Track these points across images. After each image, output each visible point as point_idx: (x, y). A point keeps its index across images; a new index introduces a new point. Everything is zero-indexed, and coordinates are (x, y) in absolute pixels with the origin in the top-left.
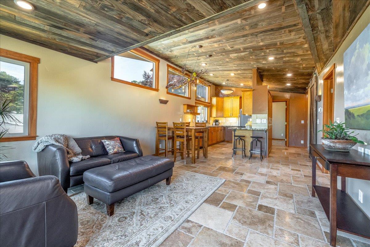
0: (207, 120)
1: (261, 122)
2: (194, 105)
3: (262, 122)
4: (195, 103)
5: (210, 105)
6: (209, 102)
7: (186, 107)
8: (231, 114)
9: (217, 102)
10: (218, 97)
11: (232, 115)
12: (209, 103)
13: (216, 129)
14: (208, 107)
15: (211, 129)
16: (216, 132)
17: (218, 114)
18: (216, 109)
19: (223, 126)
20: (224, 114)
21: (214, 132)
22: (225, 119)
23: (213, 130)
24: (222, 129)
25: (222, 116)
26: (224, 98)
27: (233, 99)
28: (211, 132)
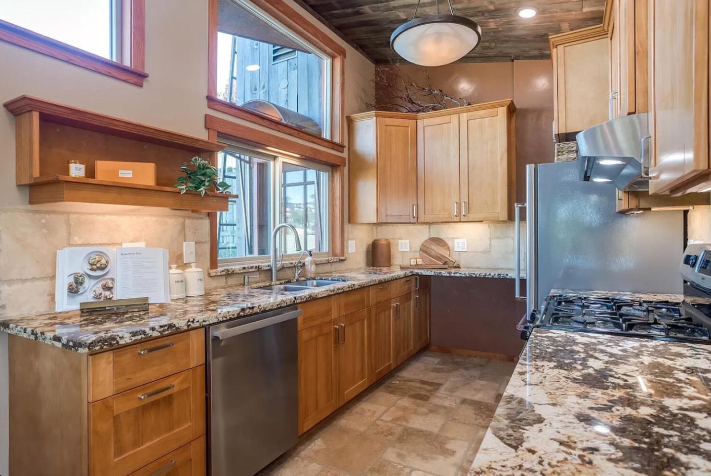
5: (345, 154)
8: (459, 205)
9: (384, 137)
10: (386, 109)
11: (468, 210)
12: (339, 146)
13: (373, 297)
14: (330, 169)
15: (328, 312)
16: (373, 317)
17: (386, 208)
18: (375, 176)
19: (417, 274)
20: (421, 204)
21: (358, 325)
22: (428, 235)
23: (343, 313)
24: (413, 288)
25: (411, 215)
26: (420, 114)
27: (468, 121)
28: (325, 330)
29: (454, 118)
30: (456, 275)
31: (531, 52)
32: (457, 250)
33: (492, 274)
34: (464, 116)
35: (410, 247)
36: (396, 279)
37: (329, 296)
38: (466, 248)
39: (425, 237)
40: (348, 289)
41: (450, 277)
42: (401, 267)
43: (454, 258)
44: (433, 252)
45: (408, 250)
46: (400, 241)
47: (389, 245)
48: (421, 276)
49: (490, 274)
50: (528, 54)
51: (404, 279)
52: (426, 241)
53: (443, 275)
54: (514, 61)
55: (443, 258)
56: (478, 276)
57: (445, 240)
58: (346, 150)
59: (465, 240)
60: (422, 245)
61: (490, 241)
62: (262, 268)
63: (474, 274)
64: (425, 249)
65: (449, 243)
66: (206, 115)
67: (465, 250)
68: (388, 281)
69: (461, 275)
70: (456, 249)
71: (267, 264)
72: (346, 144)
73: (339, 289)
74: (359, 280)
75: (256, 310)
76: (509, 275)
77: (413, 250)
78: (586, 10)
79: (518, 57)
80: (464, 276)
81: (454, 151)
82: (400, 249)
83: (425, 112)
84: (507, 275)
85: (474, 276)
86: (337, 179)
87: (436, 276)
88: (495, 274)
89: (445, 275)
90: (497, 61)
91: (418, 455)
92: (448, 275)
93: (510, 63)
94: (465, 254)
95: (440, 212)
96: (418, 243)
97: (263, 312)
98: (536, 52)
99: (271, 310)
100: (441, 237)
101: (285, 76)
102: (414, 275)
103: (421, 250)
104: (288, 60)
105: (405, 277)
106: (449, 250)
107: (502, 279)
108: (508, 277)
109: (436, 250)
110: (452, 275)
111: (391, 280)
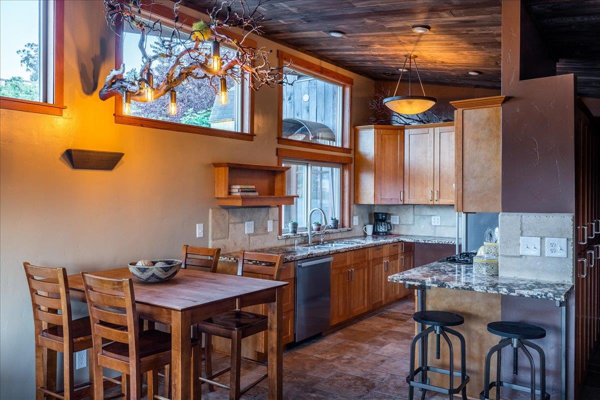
0: (337, 216)
1: (542, 252)
2: (272, 161)
3: (547, 253)
4: (274, 153)
5: (352, 155)
6: (347, 146)
7: (224, 173)
8: (433, 193)
9: (380, 143)
10: (382, 123)
11: (439, 196)
12: (348, 151)
13: (371, 255)
14: (341, 166)
15: (345, 261)
16: (371, 267)
17: (381, 194)
18: (374, 171)
19: (402, 241)
20: (406, 190)
21: (361, 271)
22: (413, 213)
23: (353, 263)
24: (400, 251)
25: (399, 199)
26: (407, 126)
27: (440, 133)
28: (343, 271)
29: (431, 129)
33: (453, 242)
34: (437, 129)
36: (387, 244)
37: (346, 252)
38: (440, 223)
39: (411, 214)
40: (356, 249)
45: (398, 223)
46: (392, 216)
48: (405, 242)
49: (451, 242)
51: (392, 244)
53: (420, 242)
56: (444, 243)
58: (353, 151)
59: (439, 218)
62: (303, 235)
66: (277, 149)
67: (439, 225)
68: (381, 245)
69: (433, 242)
70: (433, 224)
71: (306, 232)
72: (353, 148)
73: (351, 248)
74: (362, 244)
75: (314, 255)
77: (401, 223)
81: (430, 153)
82: (392, 223)
85: (441, 243)
86: (347, 173)
89: (422, 242)
91: (394, 339)
92: (424, 242)
94: (439, 227)
95: (419, 197)
97: (317, 256)
99: (319, 256)
100: (423, 214)
101: (307, 91)
102: (400, 242)
104: (309, 81)
105: (393, 243)
110: (426, 242)
111: (383, 245)
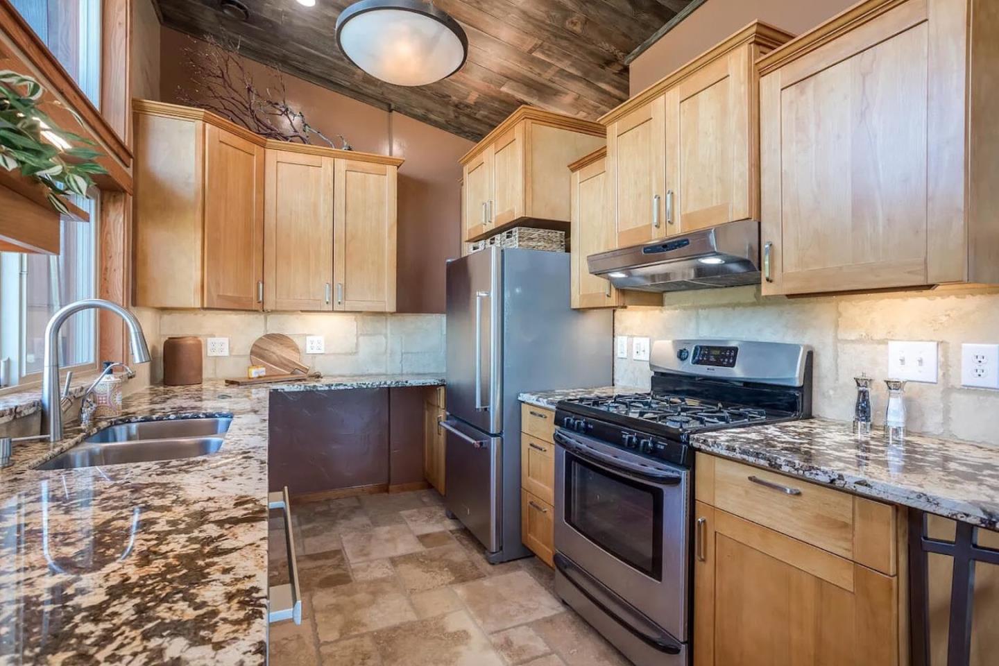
9: (214, 161)
14: (99, 194)
17: (218, 285)
18: (199, 225)
20: (270, 281)
22: (263, 328)
25: (254, 298)
26: (271, 141)
27: (346, 171)
29: (326, 162)
30: (338, 387)
31: (416, 109)
32: (311, 352)
33: (389, 382)
34: (341, 163)
35: (231, 350)
38: (323, 348)
39: (260, 334)
41: (330, 391)
42: (227, 381)
43: (306, 363)
44: (274, 356)
45: (226, 353)
46: (210, 340)
47: (198, 347)
49: (385, 383)
50: (411, 110)
52: (261, 339)
53: (319, 389)
54: (394, 112)
55: (290, 365)
56: (369, 386)
57: (291, 337)
58: (131, 163)
59: (321, 338)
60: (255, 345)
61: (357, 339)
62: (21, 412)
63: (365, 384)
64: (257, 350)
65: (298, 342)
67: (323, 352)
69: (346, 387)
70: (309, 351)
72: (132, 152)
76: (409, 382)
77: (234, 354)
78: (504, 89)
79: (399, 110)
80: (350, 388)
81: (324, 209)
82: (210, 353)
83: (278, 139)
84: (407, 382)
85: (365, 387)
86: (117, 218)
87: (307, 391)
88: (392, 382)
89: (322, 389)
90: (372, 104)
92: (327, 388)
93: (386, 113)
94: (321, 357)
95: (301, 296)
96: (245, 343)
98: (420, 112)
100: (285, 333)
103: (252, 352)
106: (299, 353)
107: (401, 387)
108: (408, 385)
109: (278, 352)
110: (333, 388)
